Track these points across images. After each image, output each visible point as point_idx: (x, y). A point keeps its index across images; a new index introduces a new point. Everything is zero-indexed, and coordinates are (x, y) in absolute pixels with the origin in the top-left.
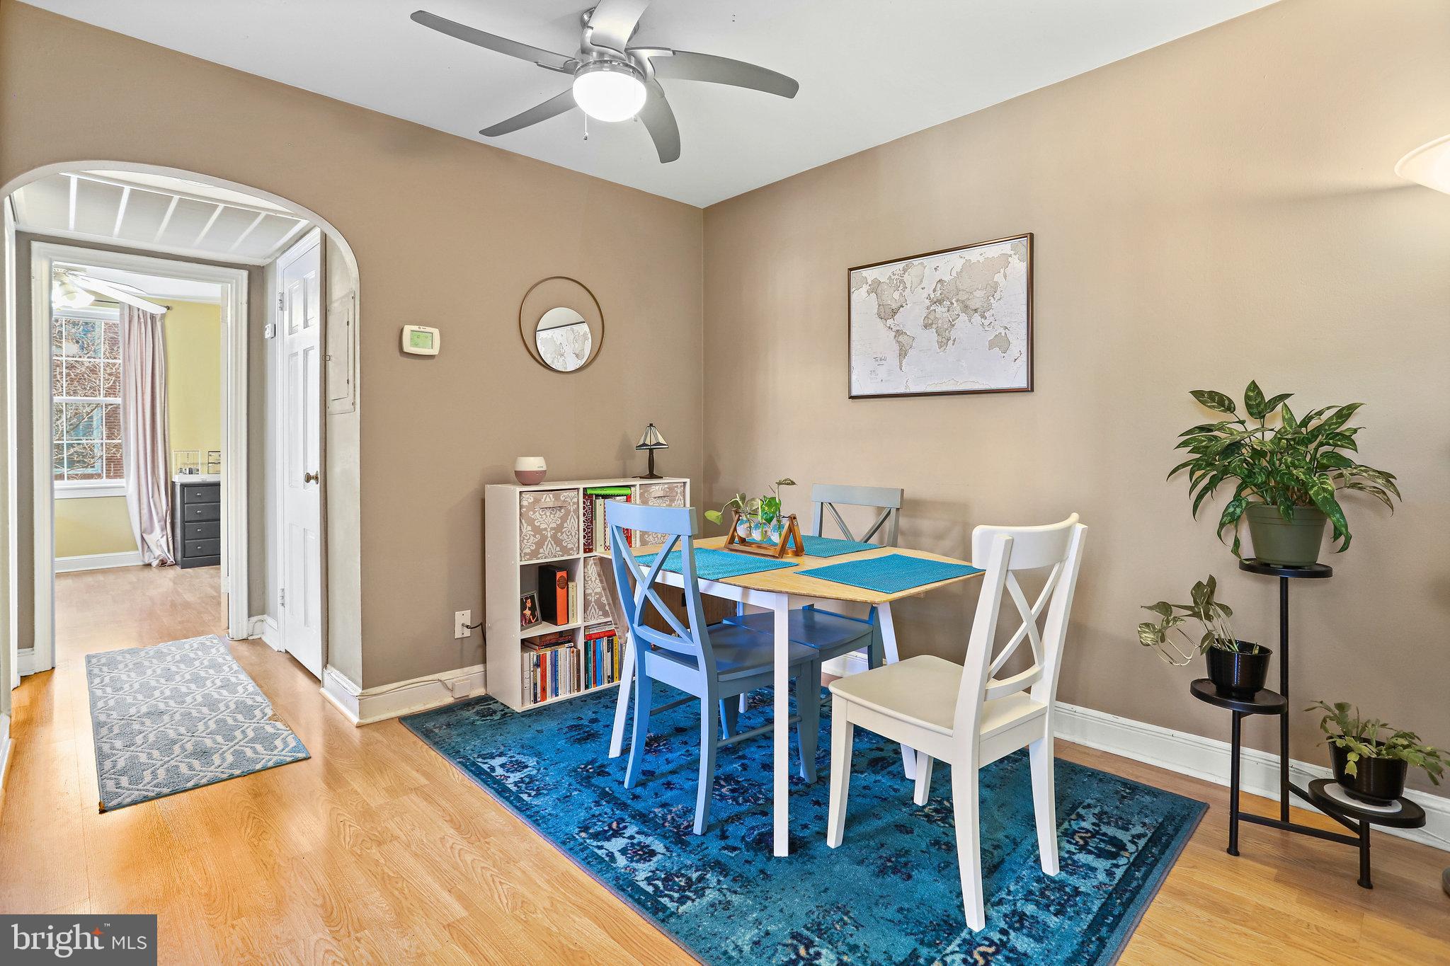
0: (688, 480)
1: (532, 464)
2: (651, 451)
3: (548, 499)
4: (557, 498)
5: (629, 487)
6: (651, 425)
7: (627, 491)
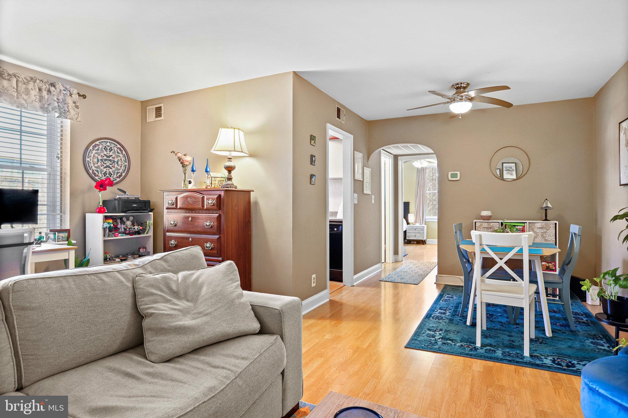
0: (557, 222)
1: (485, 213)
2: (546, 210)
3: (485, 225)
4: (489, 225)
5: (524, 223)
6: (546, 199)
7: (523, 225)
